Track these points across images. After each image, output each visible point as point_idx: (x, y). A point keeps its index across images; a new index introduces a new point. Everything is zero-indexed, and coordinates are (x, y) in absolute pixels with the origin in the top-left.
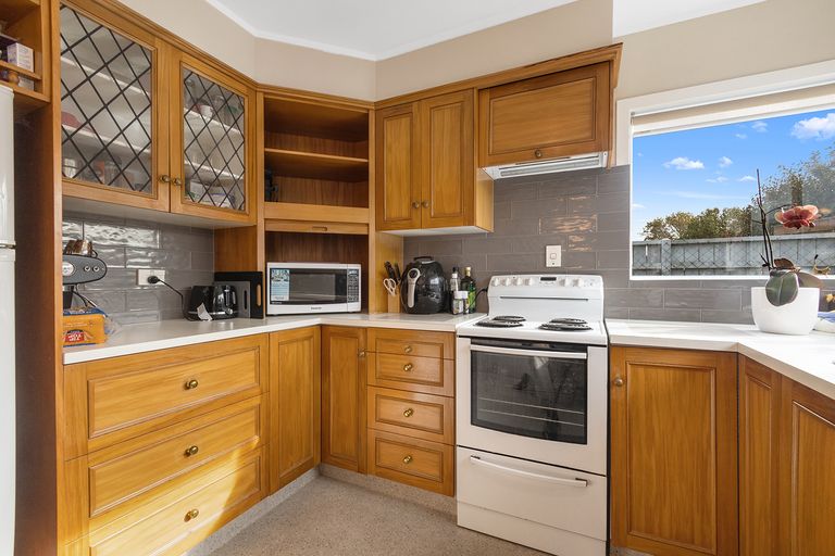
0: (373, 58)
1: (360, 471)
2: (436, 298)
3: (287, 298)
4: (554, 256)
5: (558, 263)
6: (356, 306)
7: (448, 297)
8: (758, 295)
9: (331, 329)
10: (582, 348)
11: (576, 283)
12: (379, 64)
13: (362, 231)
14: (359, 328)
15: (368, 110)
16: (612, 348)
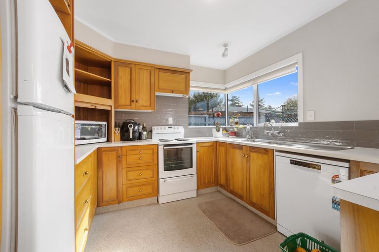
0: (113, 40)
1: (119, 202)
2: (137, 134)
3: (79, 137)
4: (171, 121)
5: (172, 123)
6: (105, 139)
7: (140, 134)
8: (214, 130)
9: (103, 149)
10: (191, 144)
11: (178, 128)
12: (115, 43)
13: (109, 108)
14: (118, 147)
15: (111, 60)
16: (197, 143)
